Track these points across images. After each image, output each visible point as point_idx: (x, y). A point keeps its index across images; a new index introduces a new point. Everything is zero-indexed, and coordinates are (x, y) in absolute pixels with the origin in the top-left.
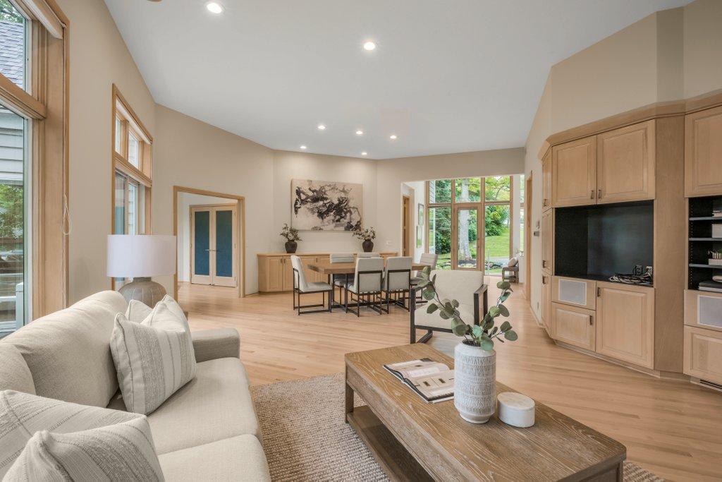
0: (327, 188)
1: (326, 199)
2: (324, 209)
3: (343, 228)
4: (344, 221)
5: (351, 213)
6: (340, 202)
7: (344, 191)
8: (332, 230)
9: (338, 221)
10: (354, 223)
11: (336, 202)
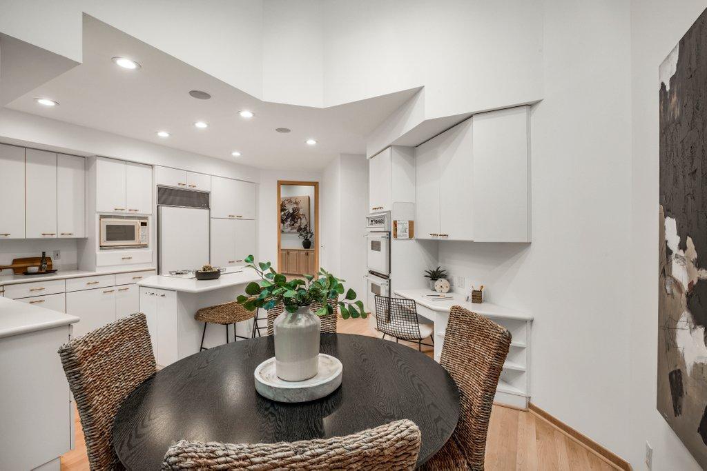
0: (286, 202)
1: (285, 210)
2: (285, 217)
3: (295, 230)
4: (297, 225)
5: (301, 219)
6: (294, 210)
7: (296, 203)
8: (289, 232)
9: (293, 225)
10: (303, 227)
11: (291, 211)
